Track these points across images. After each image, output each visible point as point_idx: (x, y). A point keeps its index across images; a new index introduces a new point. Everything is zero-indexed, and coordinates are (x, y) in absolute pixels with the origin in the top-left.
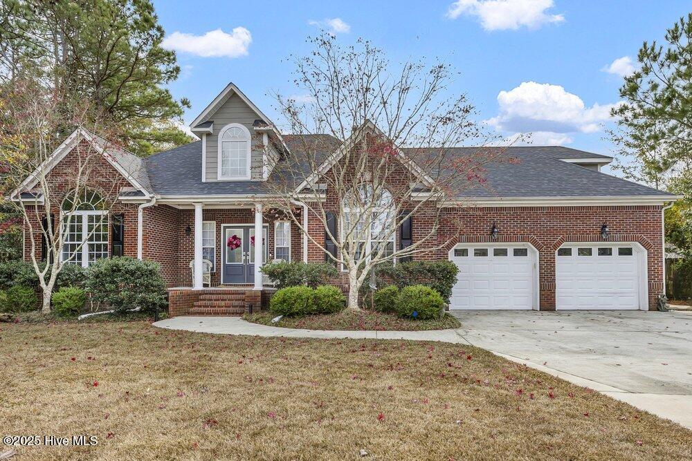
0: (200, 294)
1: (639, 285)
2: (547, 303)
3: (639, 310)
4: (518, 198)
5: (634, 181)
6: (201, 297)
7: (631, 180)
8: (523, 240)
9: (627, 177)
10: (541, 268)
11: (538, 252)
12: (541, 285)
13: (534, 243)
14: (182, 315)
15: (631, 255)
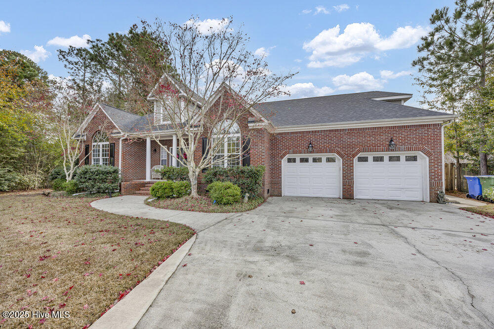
0: (146, 184)
1: (423, 183)
2: (348, 194)
3: (423, 201)
4: (327, 124)
5: (436, 110)
6: (146, 185)
7: (433, 110)
8: (331, 152)
9: (431, 108)
10: (343, 171)
11: (341, 160)
12: (343, 182)
13: (339, 153)
14: (131, 195)
15: (417, 161)
